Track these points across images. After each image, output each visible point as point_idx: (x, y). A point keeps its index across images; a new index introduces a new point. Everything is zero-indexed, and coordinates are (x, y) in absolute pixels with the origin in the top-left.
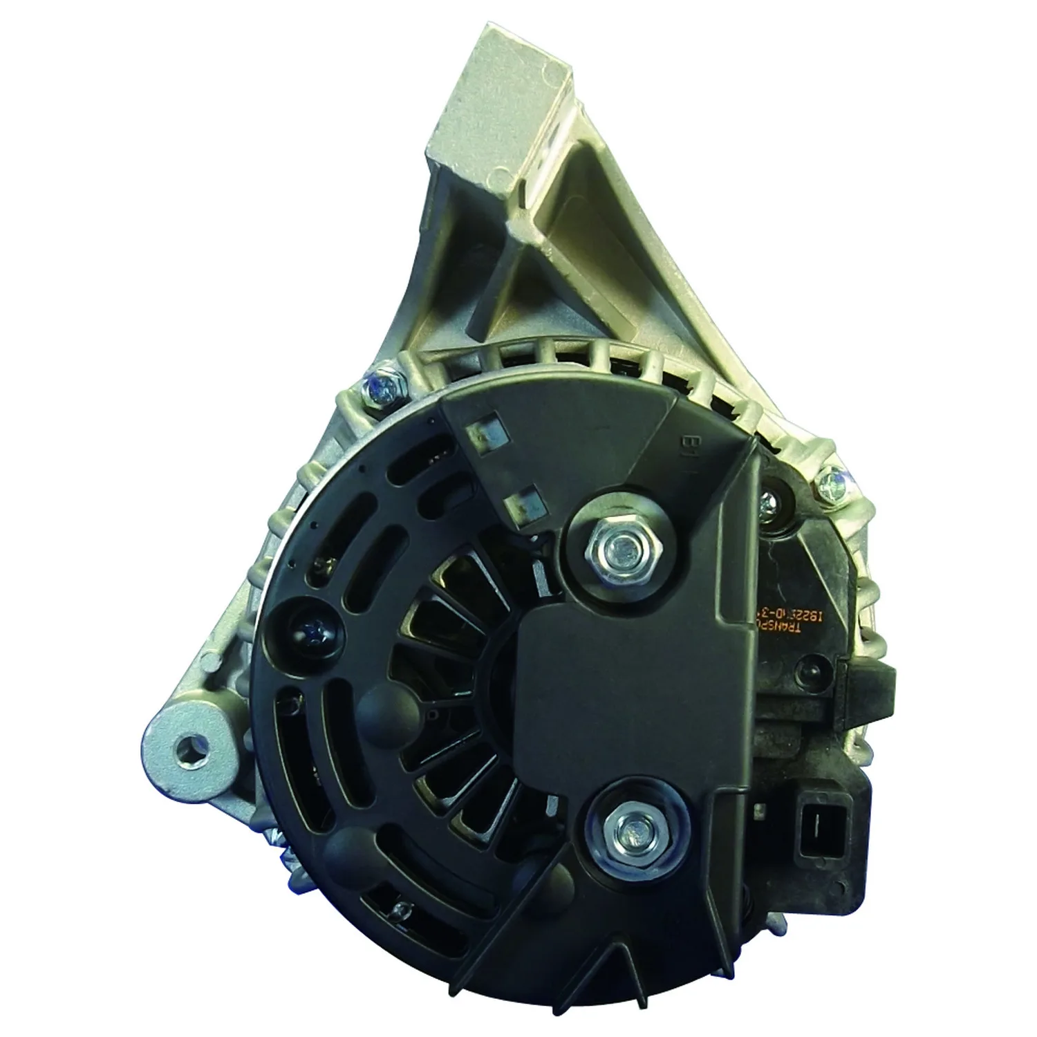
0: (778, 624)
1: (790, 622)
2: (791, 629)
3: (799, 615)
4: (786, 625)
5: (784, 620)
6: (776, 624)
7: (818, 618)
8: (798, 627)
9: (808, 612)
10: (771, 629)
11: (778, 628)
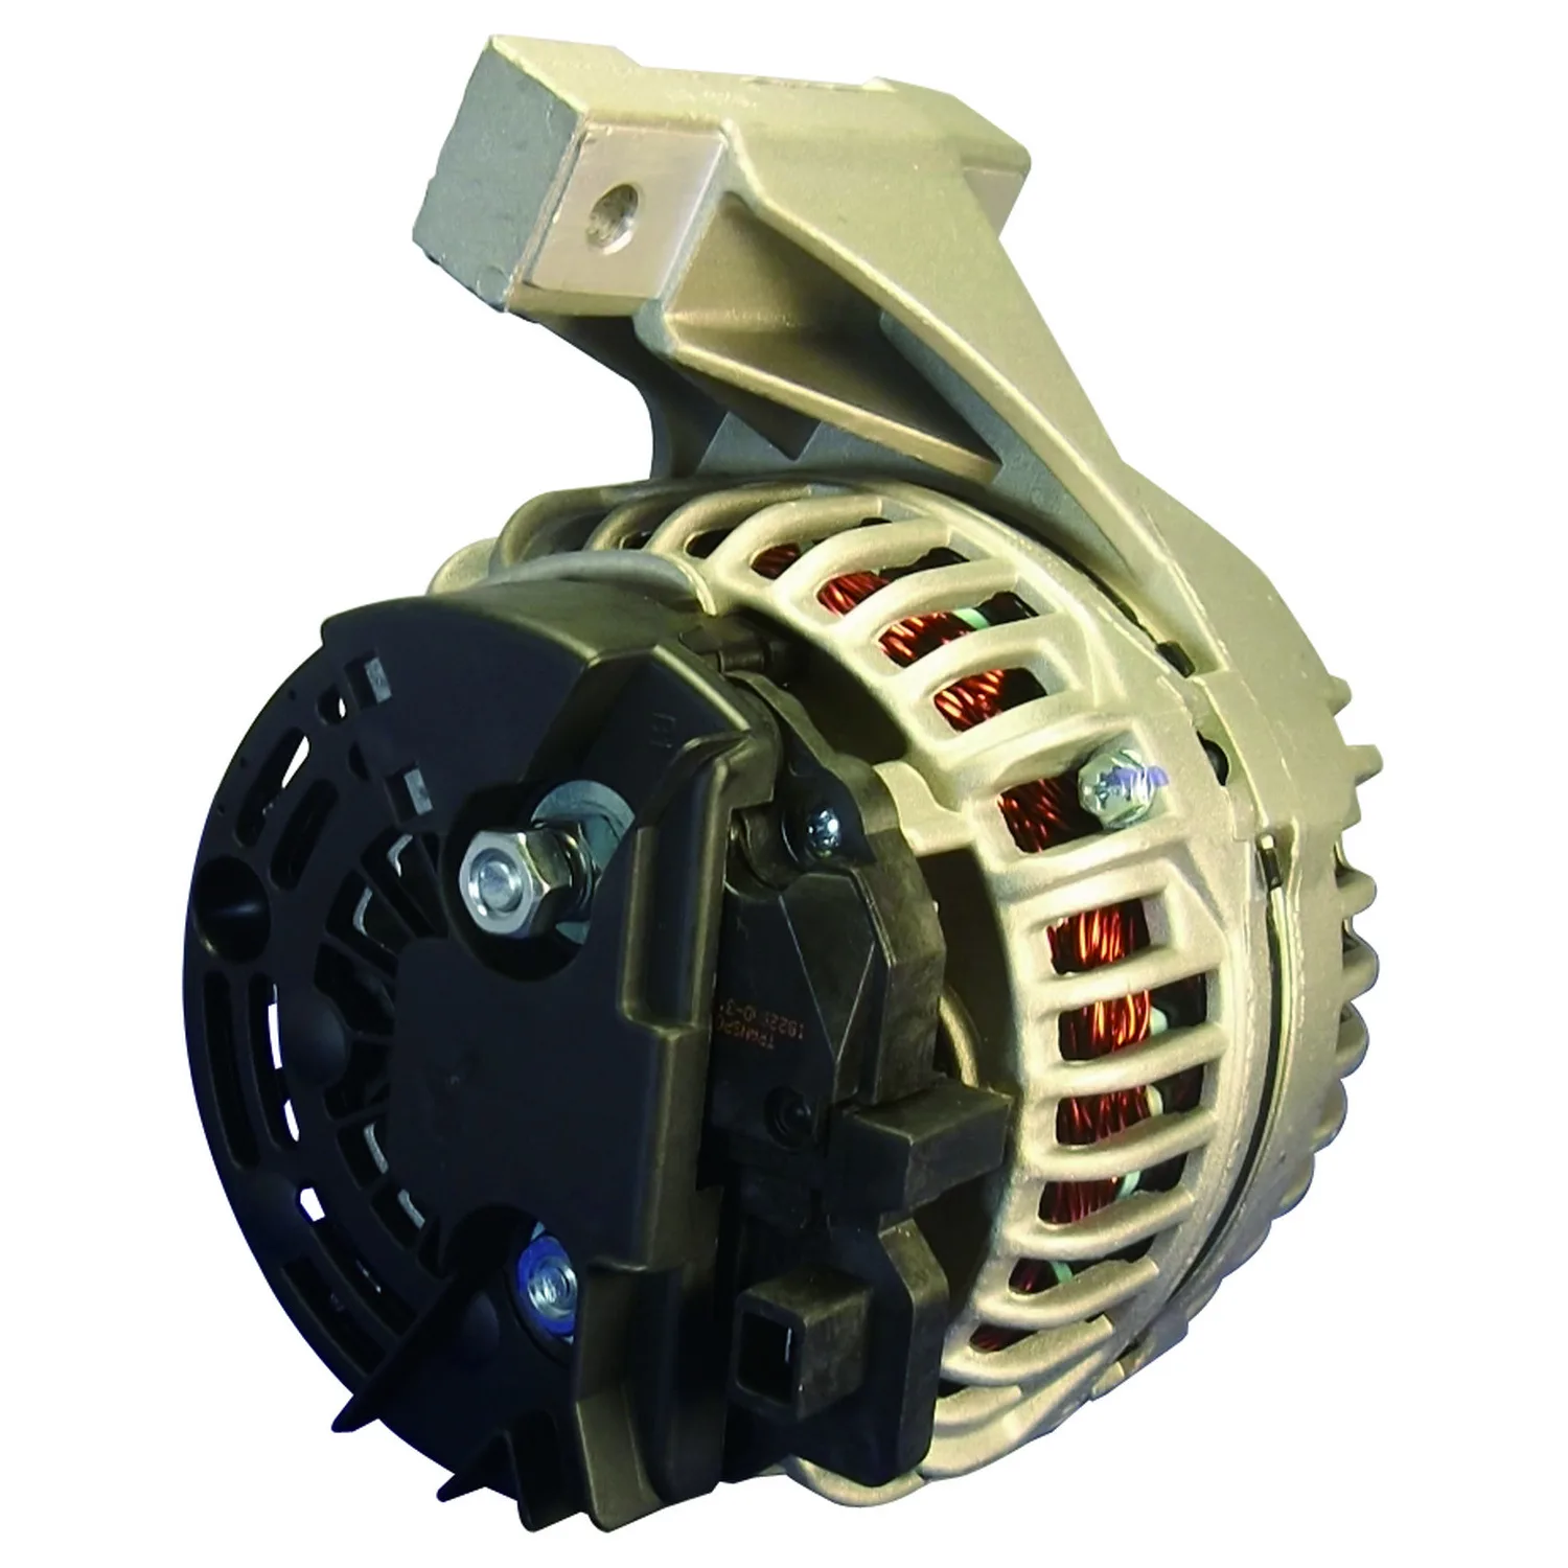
0: (746, 1029)
1: (761, 1031)
2: (762, 1041)
3: (773, 1022)
4: (757, 1034)
5: (754, 1025)
6: (744, 1029)
7: (798, 1034)
8: (772, 1039)
9: (786, 1020)
10: (736, 1035)
11: (745, 1035)
